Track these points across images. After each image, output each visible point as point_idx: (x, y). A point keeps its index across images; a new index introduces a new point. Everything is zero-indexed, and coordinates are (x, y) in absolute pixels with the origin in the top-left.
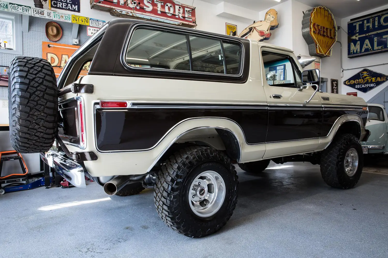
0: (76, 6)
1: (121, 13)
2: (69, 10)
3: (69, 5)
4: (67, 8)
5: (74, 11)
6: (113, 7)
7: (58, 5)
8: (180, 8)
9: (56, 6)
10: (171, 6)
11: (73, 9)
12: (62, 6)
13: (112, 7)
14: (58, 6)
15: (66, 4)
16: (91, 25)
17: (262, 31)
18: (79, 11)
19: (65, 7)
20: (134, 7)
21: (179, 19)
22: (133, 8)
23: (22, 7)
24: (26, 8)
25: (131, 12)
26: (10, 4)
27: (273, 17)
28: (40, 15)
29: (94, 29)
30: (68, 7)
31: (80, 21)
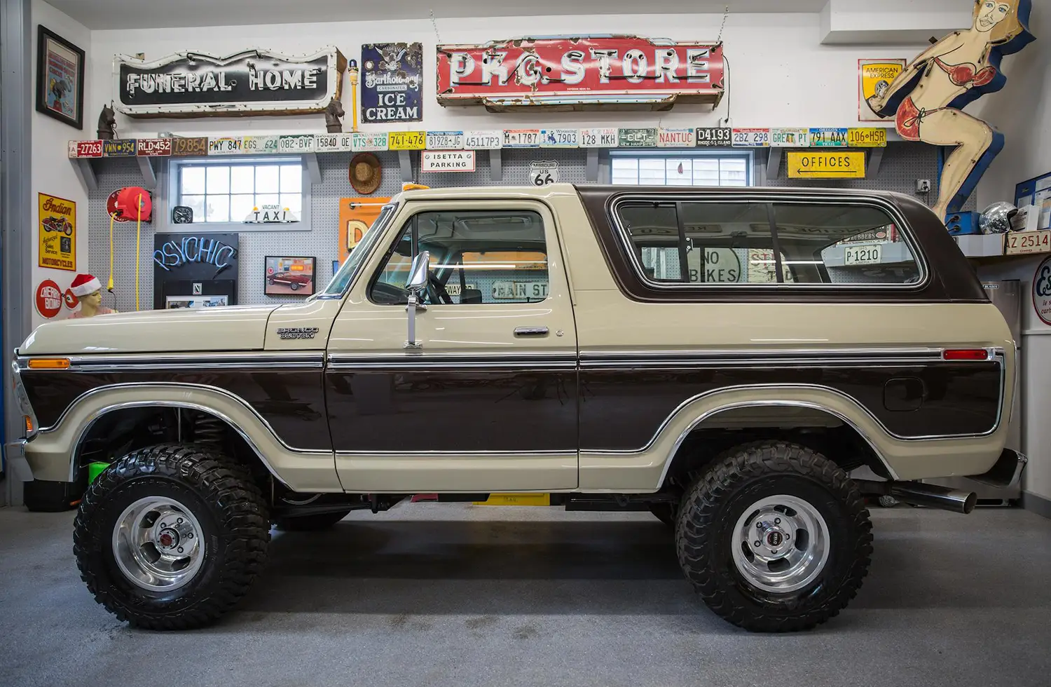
0: (415, 108)
1: (499, 106)
2: (400, 119)
3: (401, 109)
4: (397, 118)
6: (482, 95)
7: (379, 114)
8: (669, 54)
9: (374, 117)
10: (640, 56)
12: (386, 115)
14: (379, 118)
15: (394, 109)
16: (429, 147)
17: (961, 66)
18: (420, 118)
19: (392, 116)
20: (536, 81)
22: (533, 84)
23: (300, 138)
24: (306, 138)
25: (527, 97)
26: (281, 137)
27: (1001, 10)
28: (329, 146)
29: (437, 154)
30: (398, 115)
31: (406, 144)
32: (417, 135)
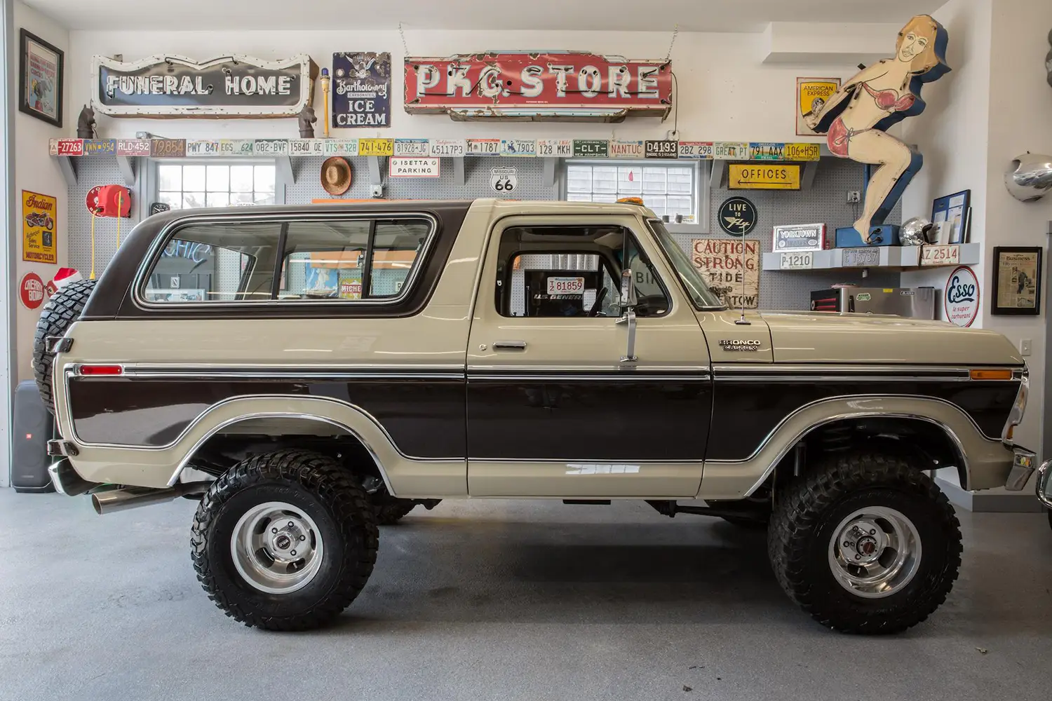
0: (383, 115)
1: (463, 115)
2: (369, 125)
3: (370, 116)
5: (379, 125)
6: (447, 106)
7: (349, 119)
8: (622, 71)
9: (345, 123)
10: (595, 72)
11: (376, 123)
12: (356, 121)
13: (442, 106)
15: (363, 115)
16: (397, 154)
17: (886, 92)
18: (388, 124)
19: (361, 121)
20: (497, 94)
21: (619, 100)
22: (494, 96)
23: (274, 142)
24: (280, 142)
25: (489, 108)
26: (257, 141)
27: (921, 43)
28: (302, 151)
29: (404, 160)
30: (367, 121)
31: (376, 150)
32: (386, 142)
